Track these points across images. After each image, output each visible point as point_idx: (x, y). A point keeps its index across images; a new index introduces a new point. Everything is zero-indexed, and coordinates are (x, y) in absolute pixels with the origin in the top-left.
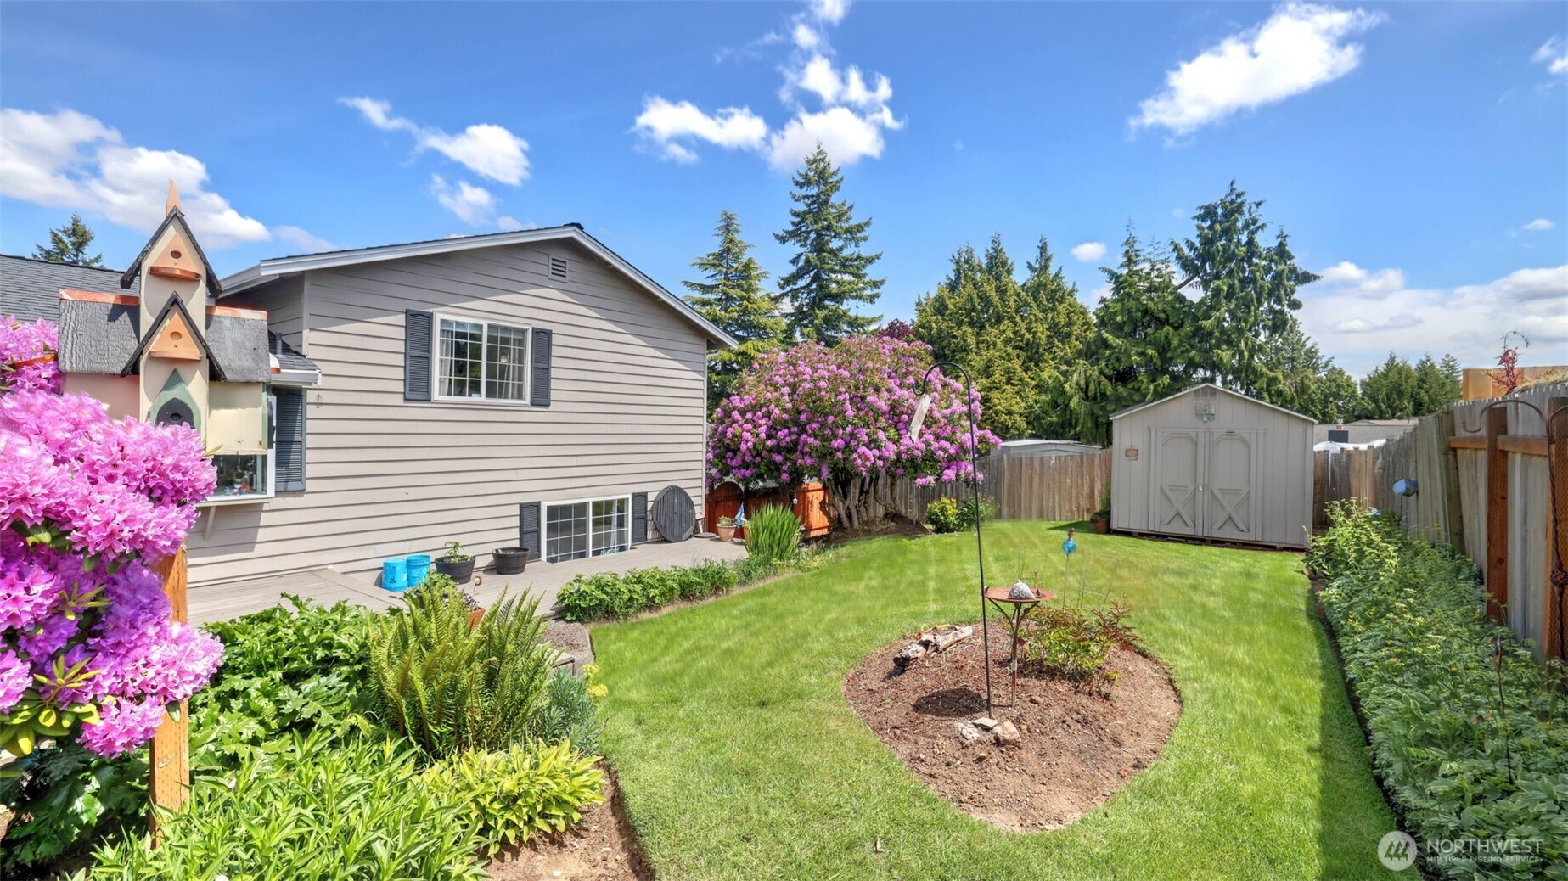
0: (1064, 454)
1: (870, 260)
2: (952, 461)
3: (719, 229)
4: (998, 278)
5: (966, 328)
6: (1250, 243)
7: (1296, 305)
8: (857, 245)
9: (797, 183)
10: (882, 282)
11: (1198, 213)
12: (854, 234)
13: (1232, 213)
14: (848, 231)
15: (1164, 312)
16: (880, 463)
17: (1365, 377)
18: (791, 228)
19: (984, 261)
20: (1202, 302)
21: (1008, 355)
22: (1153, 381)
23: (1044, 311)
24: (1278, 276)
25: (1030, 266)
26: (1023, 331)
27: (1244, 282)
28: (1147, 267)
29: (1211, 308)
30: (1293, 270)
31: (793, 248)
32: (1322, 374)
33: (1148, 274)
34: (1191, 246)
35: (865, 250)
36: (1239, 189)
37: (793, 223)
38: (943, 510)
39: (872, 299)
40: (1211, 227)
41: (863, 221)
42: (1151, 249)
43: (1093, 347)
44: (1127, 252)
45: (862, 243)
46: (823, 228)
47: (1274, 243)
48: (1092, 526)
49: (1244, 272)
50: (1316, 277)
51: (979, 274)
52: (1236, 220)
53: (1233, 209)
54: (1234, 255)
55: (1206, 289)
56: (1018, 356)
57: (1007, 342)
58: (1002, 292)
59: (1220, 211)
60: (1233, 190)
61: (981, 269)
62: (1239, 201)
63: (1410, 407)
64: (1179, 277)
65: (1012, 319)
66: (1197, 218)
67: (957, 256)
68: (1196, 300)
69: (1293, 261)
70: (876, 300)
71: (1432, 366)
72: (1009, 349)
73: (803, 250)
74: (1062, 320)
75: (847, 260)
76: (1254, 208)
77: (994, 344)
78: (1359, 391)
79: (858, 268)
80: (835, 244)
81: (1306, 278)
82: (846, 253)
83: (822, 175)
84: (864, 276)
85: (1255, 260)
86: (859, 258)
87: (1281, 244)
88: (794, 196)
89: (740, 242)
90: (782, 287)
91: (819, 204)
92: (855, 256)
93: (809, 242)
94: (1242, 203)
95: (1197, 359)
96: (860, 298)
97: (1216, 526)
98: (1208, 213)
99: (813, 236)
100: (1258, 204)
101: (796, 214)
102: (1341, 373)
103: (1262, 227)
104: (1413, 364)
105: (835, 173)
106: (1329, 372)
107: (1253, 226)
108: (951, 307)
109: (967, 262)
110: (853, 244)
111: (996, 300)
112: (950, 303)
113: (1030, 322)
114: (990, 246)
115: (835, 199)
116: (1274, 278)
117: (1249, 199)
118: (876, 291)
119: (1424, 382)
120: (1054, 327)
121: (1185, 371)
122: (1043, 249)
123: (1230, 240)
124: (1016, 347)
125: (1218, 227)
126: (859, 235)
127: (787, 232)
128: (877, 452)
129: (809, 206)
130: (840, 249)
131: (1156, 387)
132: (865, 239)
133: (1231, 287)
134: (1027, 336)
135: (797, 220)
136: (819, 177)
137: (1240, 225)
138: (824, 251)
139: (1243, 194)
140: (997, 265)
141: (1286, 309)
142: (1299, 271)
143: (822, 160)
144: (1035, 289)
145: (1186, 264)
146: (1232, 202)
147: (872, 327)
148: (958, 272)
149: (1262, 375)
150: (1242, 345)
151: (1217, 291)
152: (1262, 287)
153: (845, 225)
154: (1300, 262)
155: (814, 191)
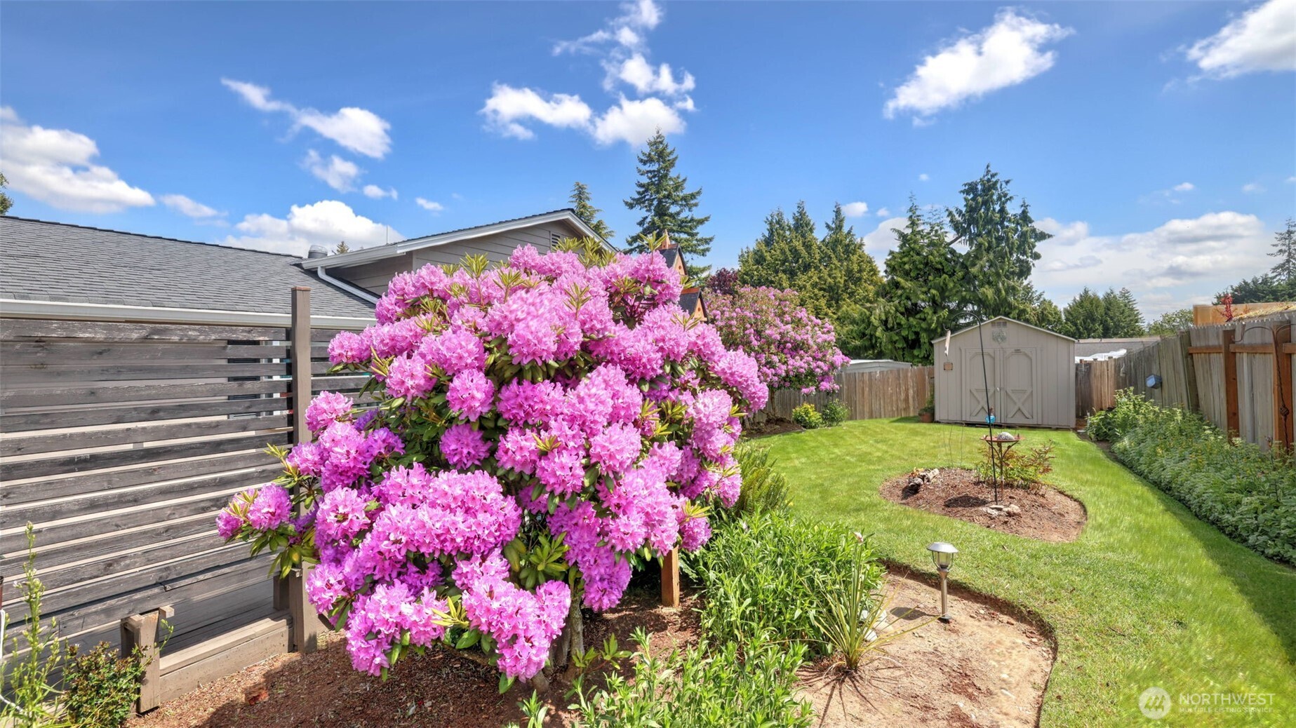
0: (885, 370)
1: (701, 222)
2: (825, 376)
3: (573, 197)
4: (803, 236)
5: (781, 275)
6: (1002, 211)
7: (1037, 256)
8: (690, 210)
9: (641, 161)
10: (711, 240)
11: (963, 188)
12: (688, 201)
13: (990, 189)
14: (684, 199)
15: (941, 264)
16: (776, 378)
17: (1066, 306)
18: (637, 196)
19: (792, 222)
20: (968, 254)
21: (816, 295)
22: (935, 313)
23: (840, 261)
24: (1023, 236)
25: (828, 226)
26: (826, 277)
27: (999, 239)
28: (927, 228)
29: (976, 257)
30: (1034, 230)
31: (640, 213)
32: (1036, 305)
33: (929, 233)
34: (960, 213)
35: (697, 214)
36: (993, 171)
37: (639, 193)
38: (807, 413)
39: (703, 253)
40: (973, 199)
41: (695, 191)
42: (931, 215)
43: (888, 288)
44: (911, 217)
45: (694, 208)
46: (665, 197)
47: (1019, 211)
48: (921, 418)
49: (998, 232)
50: (1050, 236)
51: (788, 233)
52: (993, 194)
53: (989, 186)
54: (991, 220)
55: (971, 244)
56: (824, 296)
57: (814, 285)
58: (808, 246)
59: (979, 187)
60: (988, 172)
61: (790, 229)
62: (994, 180)
63: (1100, 329)
64: (951, 235)
65: (816, 268)
66: (963, 192)
67: (770, 219)
68: (963, 253)
69: (1033, 224)
70: (707, 253)
71: (1115, 297)
72: (816, 291)
73: (648, 214)
74: (856, 268)
75: (683, 222)
76: (1004, 185)
77: (805, 287)
78: (1063, 317)
79: (691, 228)
80: (673, 209)
81: (1042, 236)
82: (682, 216)
83: (661, 155)
84: (697, 234)
85: (1006, 224)
86: (692, 220)
87: (1024, 212)
88: (639, 171)
89: (590, 207)
90: (630, 244)
91: (659, 178)
92: (689, 218)
93: (653, 208)
94: (996, 182)
95: (968, 297)
96: (695, 252)
97: (1010, 416)
98: (971, 188)
99: (655, 203)
100: (1007, 182)
101: (641, 186)
102: (1050, 303)
103: (1011, 198)
104: (1101, 295)
105: (671, 153)
106: (1042, 303)
107: (1004, 198)
108: (769, 258)
109: (778, 222)
110: (687, 209)
111: (804, 252)
112: (767, 255)
113: (831, 270)
114: (796, 210)
115: (673, 173)
116: (1020, 237)
117: (1001, 177)
118: (706, 246)
119: (1109, 309)
120: (849, 273)
121: (958, 305)
122: (838, 212)
123: (988, 209)
124: (821, 289)
125: (980, 199)
126: (692, 202)
127: (634, 199)
128: (774, 371)
129: (650, 178)
130: (678, 214)
131: (938, 318)
132: (696, 205)
133: (989, 243)
134: (829, 280)
135: (642, 190)
136: (659, 156)
137: (995, 197)
138: (665, 215)
139: (996, 174)
140: (802, 225)
141: (1030, 259)
142: (1038, 232)
143: (661, 142)
144: (834, 243)
145: (956, 226)
146: (989, 180)
147: (704, 275)
148: (771, 231)
149: (1015, 308)
150: (1000, 285)
151: (980, 245)
152: (1013, 243)
153: (681, 194)
154: (1039, 225)
155: (655, 167)
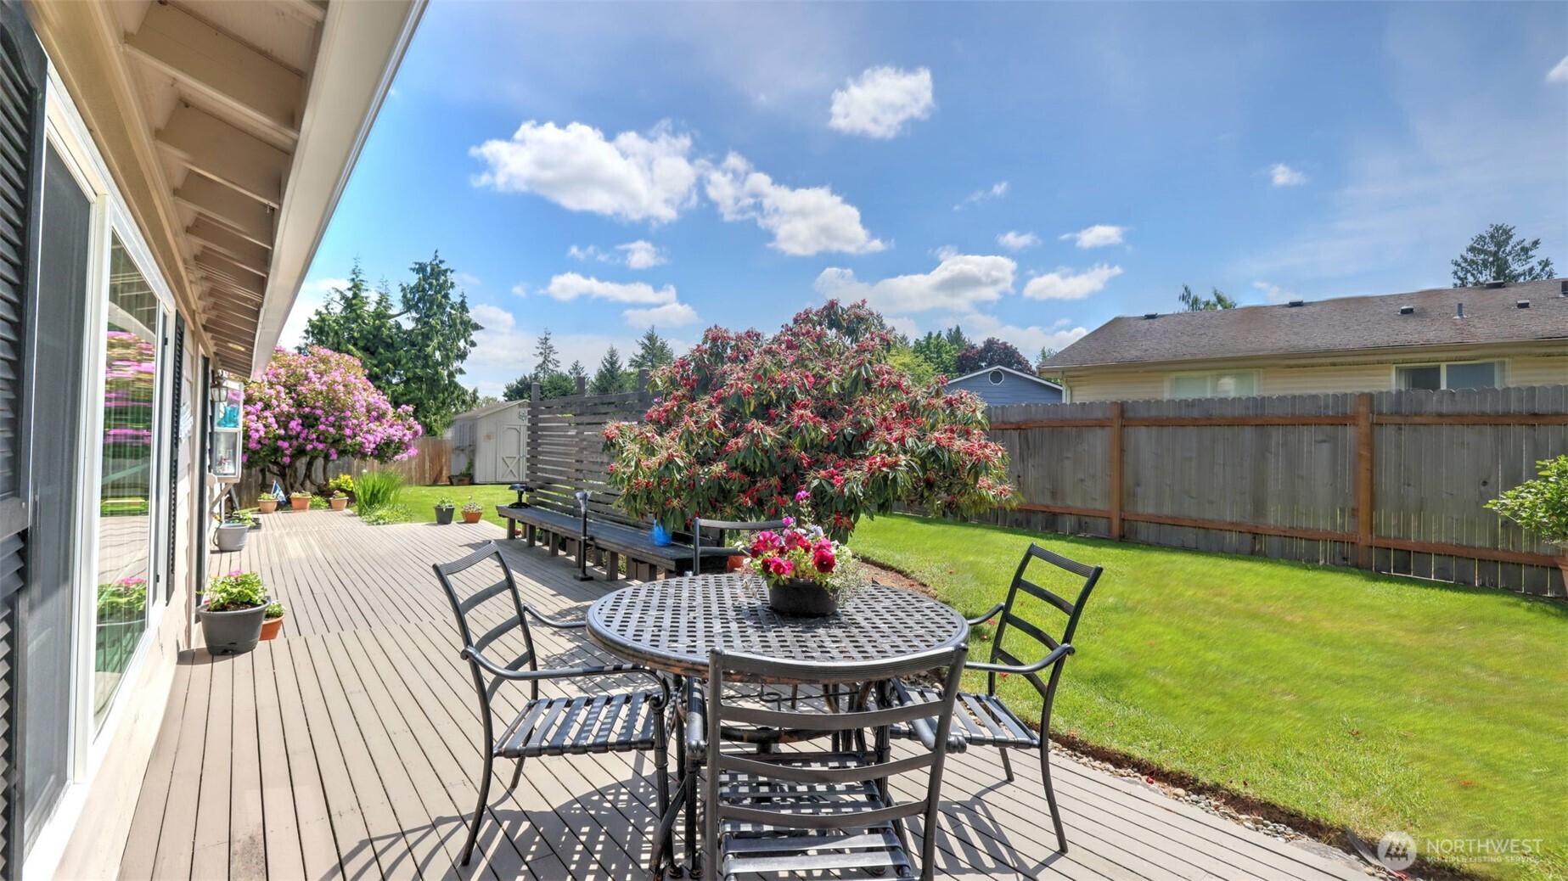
6: (446, 296)
7: (473, 344)
11: (414, 266)
13: (437, 273)
20: (413, 330)
24: (463, 323)
30: (470, 320)
36: (441, 257)
40: (422, 279)
44: (353, 280)
47: (459, 300)
50: (482, 328)
52: (440, 279)
53: (437, 271)
59: (429, 269)
60: (436, 256)
62: (441, 266)
64: (397, 308)
66: (414, 270)
68: (410, 329)
69: (470, 314)
76: (449, 272)
81: (477, 327)
85: (450, 309)
87: (463, 302)
94: (443, 268)
98: (421, 268)
100: (452, 271)
103: (454, 286)
107: (449, 285)
117: (447, 265)
125: (428, 280)
139: (443, 261)
141: (467, 345)
142: (473, 322)
145: (405, 300)
146: (437, 265)
154: (474, 316)
